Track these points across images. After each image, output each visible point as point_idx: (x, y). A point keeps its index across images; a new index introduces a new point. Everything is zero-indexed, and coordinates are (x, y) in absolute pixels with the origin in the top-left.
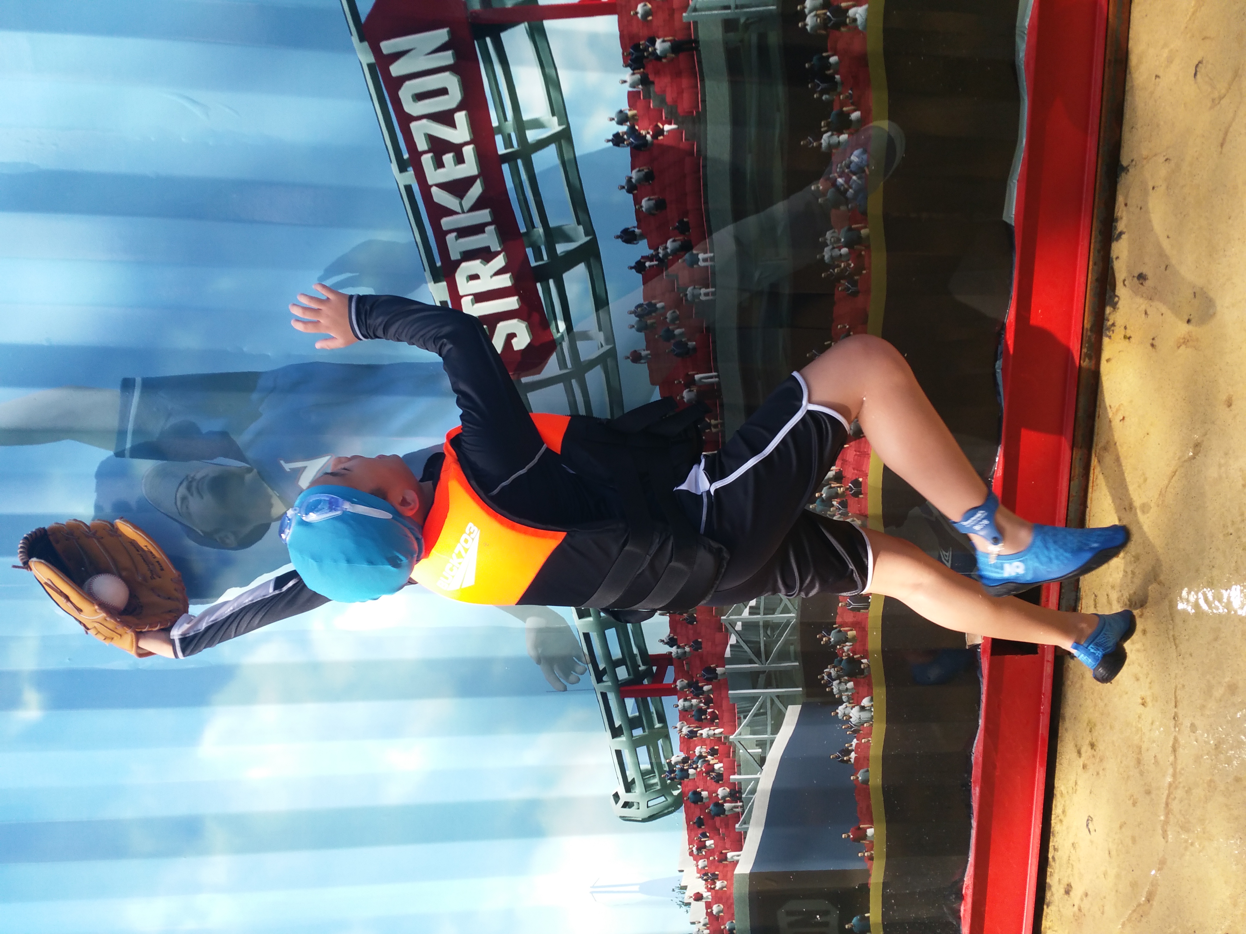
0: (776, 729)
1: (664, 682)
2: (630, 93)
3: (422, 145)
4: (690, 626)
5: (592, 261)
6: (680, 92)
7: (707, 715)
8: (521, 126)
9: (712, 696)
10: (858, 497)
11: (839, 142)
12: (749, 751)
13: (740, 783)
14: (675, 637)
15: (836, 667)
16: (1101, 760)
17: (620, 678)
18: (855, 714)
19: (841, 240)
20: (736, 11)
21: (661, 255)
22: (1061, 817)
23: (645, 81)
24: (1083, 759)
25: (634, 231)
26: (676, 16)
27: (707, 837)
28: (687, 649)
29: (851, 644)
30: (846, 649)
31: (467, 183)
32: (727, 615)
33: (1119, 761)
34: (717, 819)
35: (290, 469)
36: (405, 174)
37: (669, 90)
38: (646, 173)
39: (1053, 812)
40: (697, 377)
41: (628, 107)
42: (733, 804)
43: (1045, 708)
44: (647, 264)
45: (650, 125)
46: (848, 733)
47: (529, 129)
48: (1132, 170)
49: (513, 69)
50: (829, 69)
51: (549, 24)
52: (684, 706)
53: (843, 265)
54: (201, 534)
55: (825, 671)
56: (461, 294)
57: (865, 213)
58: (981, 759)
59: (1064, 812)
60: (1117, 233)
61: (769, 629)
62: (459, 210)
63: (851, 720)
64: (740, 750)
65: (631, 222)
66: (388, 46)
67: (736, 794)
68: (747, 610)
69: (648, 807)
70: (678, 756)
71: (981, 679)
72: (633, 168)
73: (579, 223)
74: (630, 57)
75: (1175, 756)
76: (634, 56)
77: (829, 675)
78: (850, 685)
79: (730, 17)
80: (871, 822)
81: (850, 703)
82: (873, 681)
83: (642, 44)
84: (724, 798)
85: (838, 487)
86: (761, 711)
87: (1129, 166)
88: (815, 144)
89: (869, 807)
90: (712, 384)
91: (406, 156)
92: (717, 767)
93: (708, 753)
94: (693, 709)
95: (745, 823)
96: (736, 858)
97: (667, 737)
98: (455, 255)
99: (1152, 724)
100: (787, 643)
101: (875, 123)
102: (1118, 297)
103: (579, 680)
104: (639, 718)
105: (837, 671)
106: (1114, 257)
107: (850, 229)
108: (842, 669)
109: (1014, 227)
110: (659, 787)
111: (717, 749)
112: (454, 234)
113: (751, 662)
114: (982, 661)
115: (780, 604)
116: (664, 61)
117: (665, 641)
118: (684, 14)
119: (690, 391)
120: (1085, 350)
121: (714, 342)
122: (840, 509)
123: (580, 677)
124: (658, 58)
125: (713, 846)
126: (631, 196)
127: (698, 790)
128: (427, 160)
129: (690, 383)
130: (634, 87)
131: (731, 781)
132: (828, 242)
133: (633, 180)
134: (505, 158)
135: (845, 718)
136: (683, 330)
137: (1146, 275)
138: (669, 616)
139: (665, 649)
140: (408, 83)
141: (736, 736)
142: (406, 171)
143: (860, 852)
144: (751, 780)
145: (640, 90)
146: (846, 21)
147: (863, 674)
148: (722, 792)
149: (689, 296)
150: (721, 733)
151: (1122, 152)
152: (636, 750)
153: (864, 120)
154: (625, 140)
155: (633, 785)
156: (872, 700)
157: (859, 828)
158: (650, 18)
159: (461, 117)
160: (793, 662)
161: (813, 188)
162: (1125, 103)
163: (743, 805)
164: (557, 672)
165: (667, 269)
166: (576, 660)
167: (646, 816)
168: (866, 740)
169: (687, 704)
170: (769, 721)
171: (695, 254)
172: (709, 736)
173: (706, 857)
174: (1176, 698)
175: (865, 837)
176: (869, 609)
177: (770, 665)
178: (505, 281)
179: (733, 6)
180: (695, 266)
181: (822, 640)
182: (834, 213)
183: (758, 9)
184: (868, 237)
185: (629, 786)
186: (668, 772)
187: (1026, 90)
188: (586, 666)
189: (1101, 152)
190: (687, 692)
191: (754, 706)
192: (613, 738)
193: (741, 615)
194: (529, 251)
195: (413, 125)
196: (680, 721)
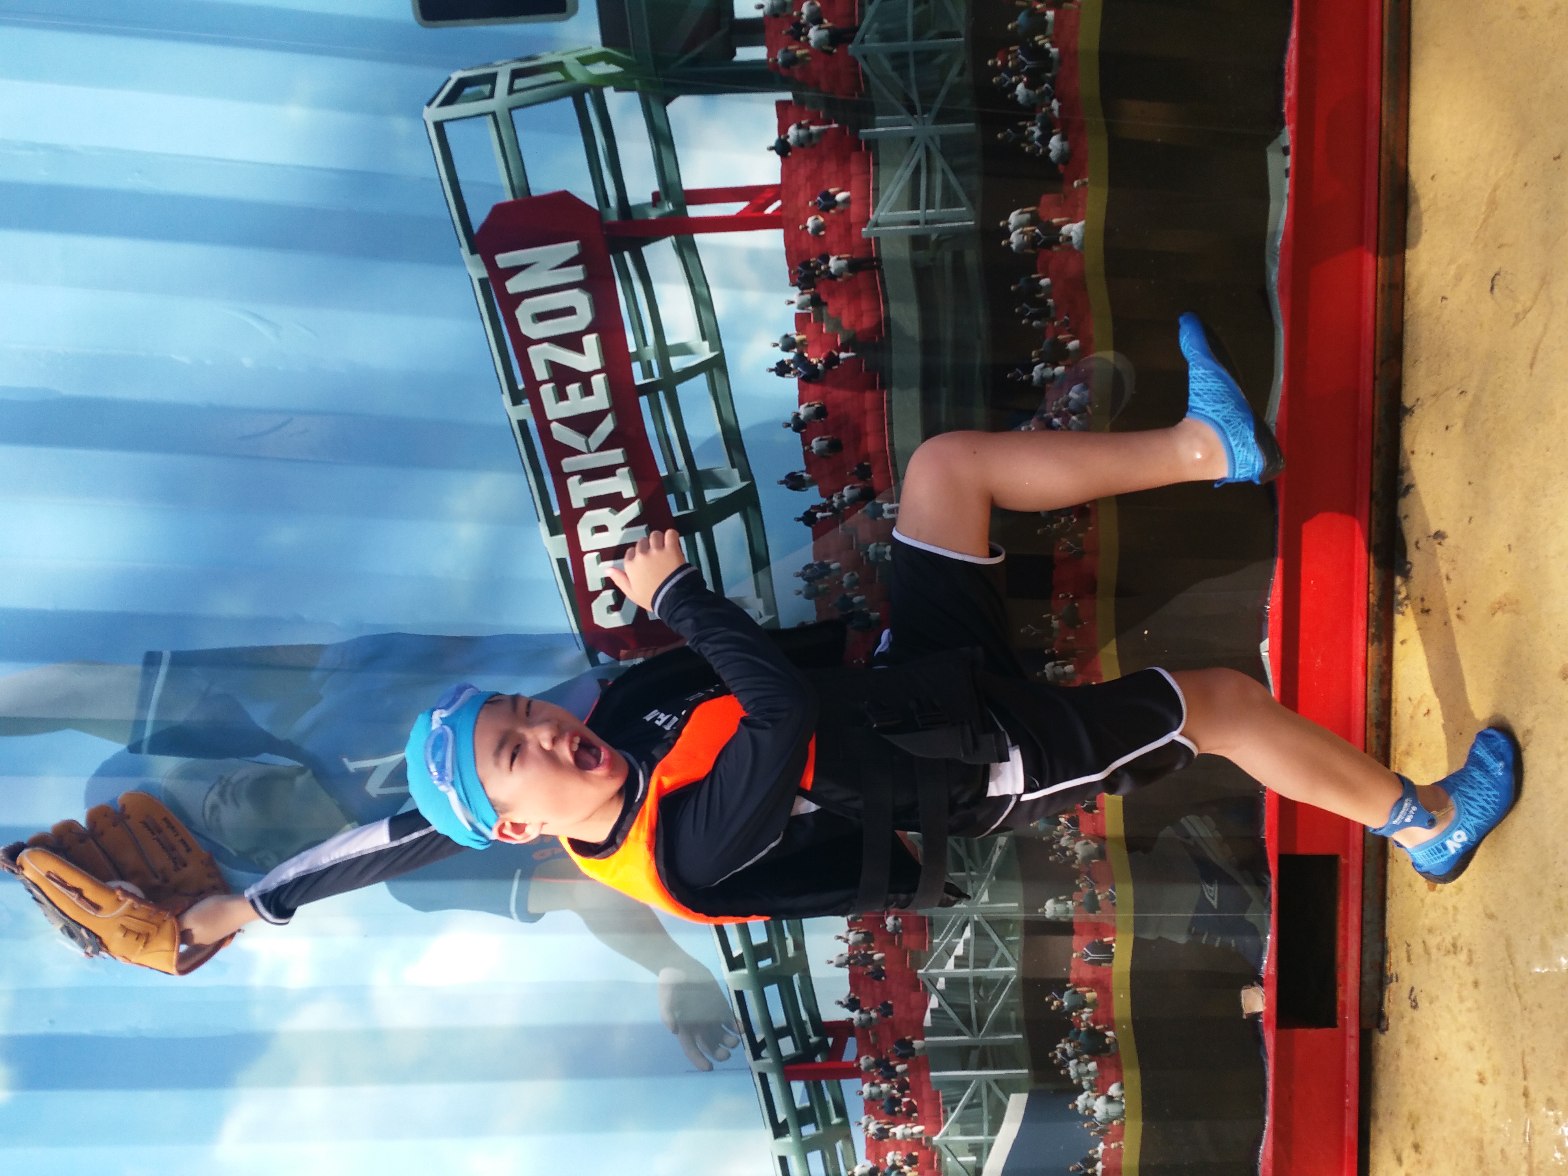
0: (995, 1127)
1: (843, 1060)
2: (797, 315)
3: (541, 373)
4: (877, 983)
5: (749, 510)
6: (859, 313)
7: (902, 1107)
8: (664, 351)
9: (908, 1079)
10: (1091, 812)
11: (1054, 374)
12: (959, 1159)
14: (857, 998)
15: (1073, 1041)
16: (1430, 1166)
17: (784, 1054)
18: (1100, 1107)
20: (926, 226)
21: (835, 505)
23: (816, 302)
24: (1405, 1167)
25: (802, 476)
26: (854, 231)
28: (873, 1014)
29: (1091, 1010)
30: (1084, 1016)
31: (596, 417)
32: (925, 969)
33: (1454, 1164)
35: (356, 769)
36: (519, 407)
37: (845, 313)
38: (817, 408)
41: (795, 331)
43: (1351, 1100)
44: (819, 515)
45: (822, 352)
46: (1092, 1134)
47: (673, 356)
48: (1417, 411)
49: (656, 287)
50: (1040, 293)
51: (698, 238)
52: (870, 1093)
53: (1063, 520)
54: (234, 853)
55: (1058, 1046)
56: (584, 549)
60: (1403, 487)
61: (982, 988)
62: (585, 449)
64: (947, 1157)
65: (798, 465)
66: (503, 260)
68: (951, 963)
70: (863, 1166)
71: (1265, 1060)
72: (801, 402)
73: (733, 466)
74: (798, 275)
76: (803, 275)
77: (1064, 1052)
78: (1092, 1066)
79: (920, 233)
81: (1093, 1092)
82: (1123, 1061)
83: (813, 262)
86: (974, 1102)
87: (1414, 406)
88: (1024, 377)
91: (521, 386)
93: (905, 1162)
94: (883, 1097)
97: (848, 1138)
98: (577, 502)
99: (1495, 1106)
100: (1005, 1008)
101: (1098, 354)
102: (1410, 563)
104: (810, 1110)
105: (1075, 1047)
106: (1402, 516)
108: (1080, 1044)
111: (916, 1157)
112: (578, 477)
113: (959, 1033)
114: (1265, 1034)
115: (995, 953)
116: (839, 280)
117: (844, 1003)
118: (864, 230)
120: (1372, 630)
122: (1069, 828)
123: (731, 1051)
124: (833, 277)
126: (799, 434)
128: (547, 392)
130: (803, 309)
133: (802, 417)
134: (644, 390)
135: (1087, 1113)
136: (863, 597)
137: (1444, 533)
138: (849, 969)
139: (843, 1014)
140: (527, 301)
141: (941, 1137)
142: (521, 403)
145: (810, 312)
146: (1058, 239)
147: (1109, 1052)
149: (870, 554)
150: (921, 1133)
151: (1403, 391)
152: (806, 1156)
153: (1083, 350)
154: (791, 369)
156: (1122, 1087)
158: (822, 233)
159: (590, 341)
160: (1014, 1034)
162: (1405, 336)
164: (700, 1044)
165: (843, 521)
166: (726, 1029)
168: (1116, 1144)
169: (875, 1090)
170: (986, 1117)
171: (878, 504)
172: (904, 1137)
174: (1524, 1067)
176: (1113, 961)
177: (984, 1038)
178: (639, 533)
179: (922, 221)
180: (878, 518)
181: (1053, 1005)
183: (953, 224)
187: (1281, 318)
188: (739, 1036)
189: (1377, 391)
190: (875, 1074)
191: (964, 1094)
192: (776, 1138)
193: (943, 967)
194: (671, 499)
195: (532, 350)
196: (866, 1114)
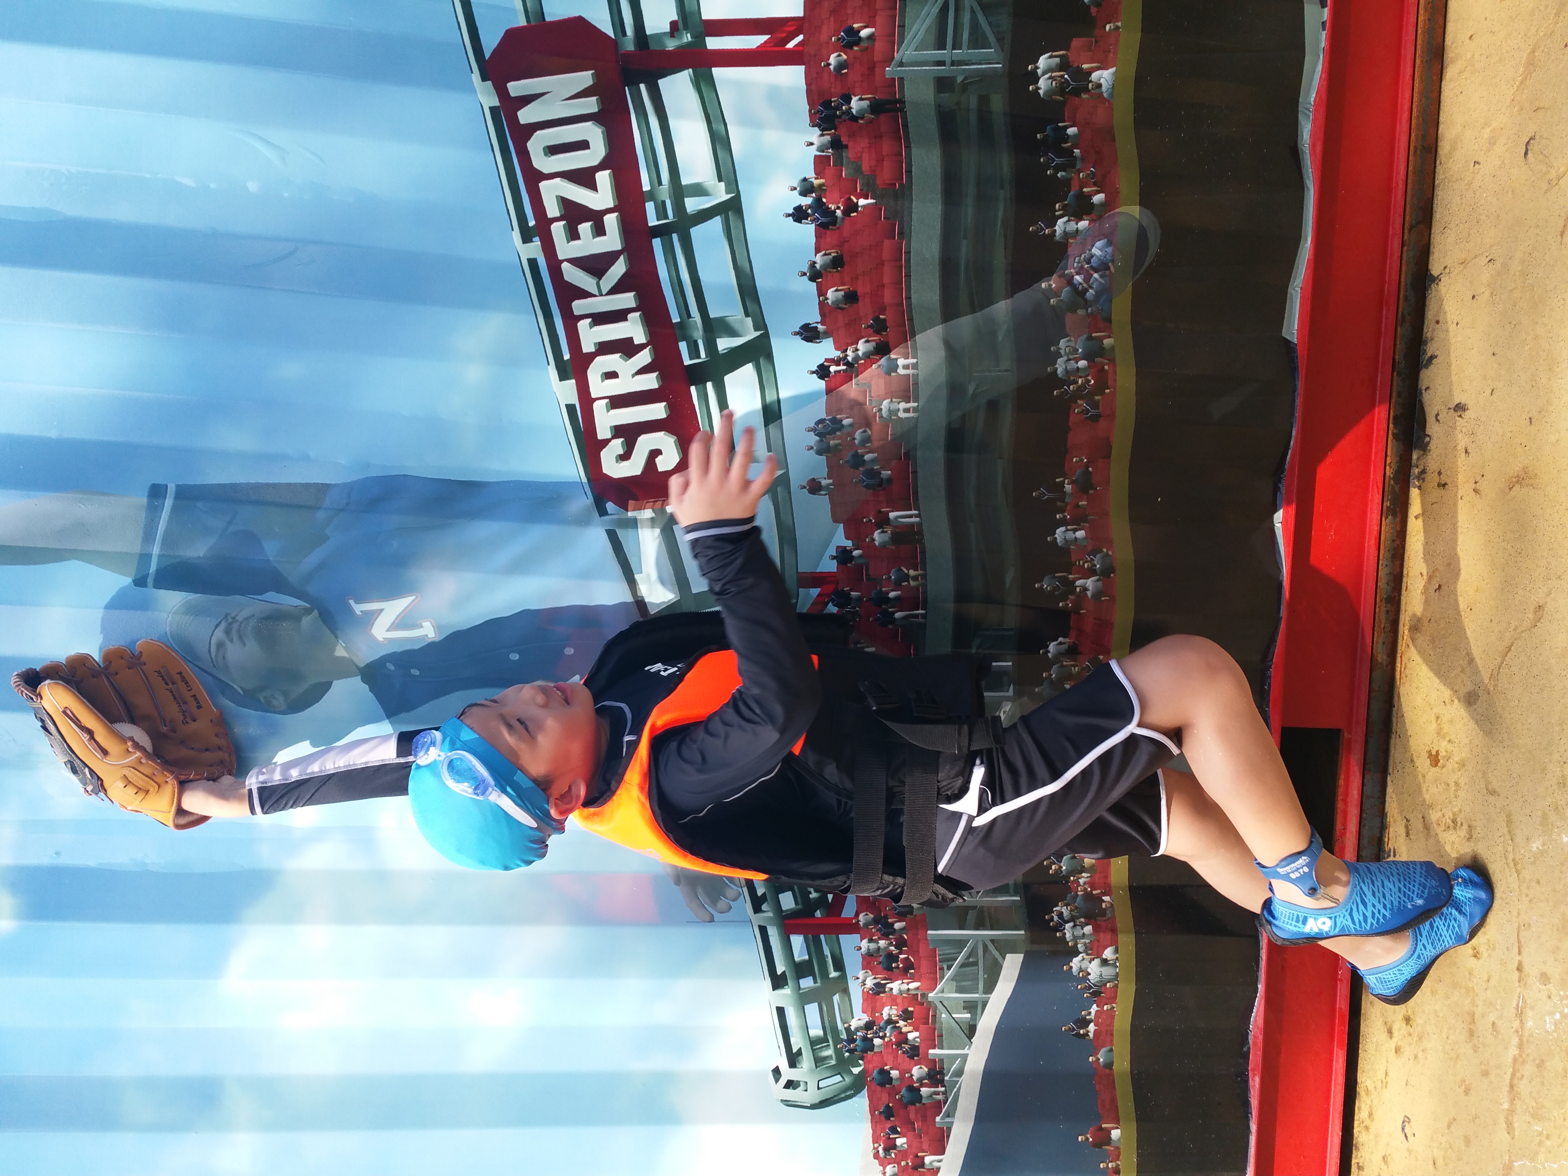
0: (990, 987)
1: (843, 916)
2: (816, 157)
3: (553, 210)
5: (762, 361)
6: (880, 160)
7: (899, 963)
8: (679, 192)
9: (905, 937)
11: (1077, 230)
12: (953, 1016)
13: (942, 1061)
15: (1070, 905)
16: (1420, 1038)
17: (784, 908)
18: (1094, 969)
19: (1078, 350)
20: (952, 68)
22: (1367, 1122)
23: (836, 144)
24: (1395, 1039)
25: (816, 327)
26: (877, 70)
27: (898, 1133)
29: (1089, 875)
30: (1081, 881)
31: (609, 258)
33: (1445, 1036)
34: (911, 1108)
35: (361, 612)
36: (530, 245)
37: (865, 156)
38: (834, 257)
39: (1356, 1118)
40: (892, 515)
41: (813, 175)
42: (933, 1089)
44: (833, 369)
46: (1085, 995)
47: (687, 197)
48: (1444, 279)
49: (672, 122)
50: (1067, 142)
51: (717, 72)
52: (868, 949)
53: (1080, 382)
54: (241, 692)
55: (1055, 909)
56: (593, 396)
57: (1108, 320)
58: (1261, 1037)
59: (1370, 1115)
60: (1427, 357)
63: (1089, 977)
64: (942, 1013)
65: (813, 317)
66: (516, 88)
67: (936, 1076)
69: (819, 1088)
70: (859, 1020)
72: (817, 251)
73: (747, 314)
74: (818, 115)
75: (1521, 1021)
76: (823, 115)
77: (1060, 915)
78: (1088, 929)
79: (945, 74)
80: (1116, 1120)
81: (1088, 955)
82: (1118, 926)
83: (834, 101)
84: (920, 1080)
85: (1072, 665)
86: (971, 960)
87: (1441, 274)
88: (1047, 231)
89: (1113, 1100)
90: (912, 525)
91: (532, 223)
92: (911, 1036)
93: (900, 1017)
94: (881, 953)
95: (948, 1115)
96: (936, 1164)
97: (846, 991)
98: (588, 347)
101: (1123, 209)
102: (1429, 436)
103: (731, 908)
104: (809, 962)
105: (1071, 911)
106: (1424, 388)
107: (1090, 338)
108: (1076, 908)
109: (1296, 345)
110: (833, 1062)
111: (912, 1012)
116: (861, 121)
118: (887, 69)
119: (883, 532)
120: (1387, 504)
121: (915, 472)
123: (732, 904)
124: (854, 119)
125: (906, 1146)
126: (814, 284)
127: (885, 1068)
128: (558, 230)
129: (883, 522)
130: (823, 151)
131: (930, 1057)
132: (1062, 352)
133: (818, 266)
134: (657, 232)
135: (1081, 975)
137: (1465, 405)
141: (936, 994)
142: (531, 241)
143: (1102, 1162)
144: (956, 1056)
145: (830, 154)
146: (1088, 86)
147: (1105, 916)
148: (917, 1071)
149: (883, 412)
150: (917, 989)
151: (1431, 258)
152: (804, 1007)
153: (1108, 205)
154: (808, 215)
155: (800, 1058)
156: (1116, 951)
157: (1101, 1129)
158: (845, 71)
159: (604, 178)
160: (1012, 896)
161: (1043, 285)
162: (1435, 201)
163: (946, 1090)
164: (701, 896)
166: (728, 882)
167: (816, 1100)
168: (1109, 1007)
169: (873, 946)
170: (981, 975)
171: (893, 359)
172: (901, 992)
173: (896, 1161)
174: (1519, 942)
175: (1108, 1140)
177: (982, 899)
178: (650, 381)
179: (948, 62)
180: (893, 374)
181: (1051, 868)
182: (1069, 319)
183: (981, 67)
184: (1113, 348)
185: (793, 1059)
186: (845, 1041)
188: (740, 890)
189: (1404, 258)
190: (873, 930)
191: (961, 952)
192: (774, 989)
194: (683, 346)
195: (543, 185)
196: (863, 969)
